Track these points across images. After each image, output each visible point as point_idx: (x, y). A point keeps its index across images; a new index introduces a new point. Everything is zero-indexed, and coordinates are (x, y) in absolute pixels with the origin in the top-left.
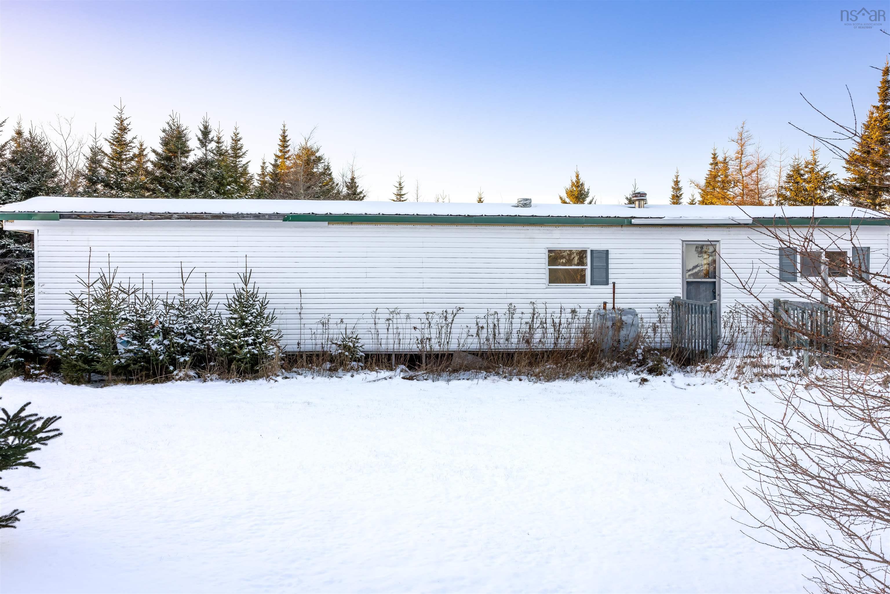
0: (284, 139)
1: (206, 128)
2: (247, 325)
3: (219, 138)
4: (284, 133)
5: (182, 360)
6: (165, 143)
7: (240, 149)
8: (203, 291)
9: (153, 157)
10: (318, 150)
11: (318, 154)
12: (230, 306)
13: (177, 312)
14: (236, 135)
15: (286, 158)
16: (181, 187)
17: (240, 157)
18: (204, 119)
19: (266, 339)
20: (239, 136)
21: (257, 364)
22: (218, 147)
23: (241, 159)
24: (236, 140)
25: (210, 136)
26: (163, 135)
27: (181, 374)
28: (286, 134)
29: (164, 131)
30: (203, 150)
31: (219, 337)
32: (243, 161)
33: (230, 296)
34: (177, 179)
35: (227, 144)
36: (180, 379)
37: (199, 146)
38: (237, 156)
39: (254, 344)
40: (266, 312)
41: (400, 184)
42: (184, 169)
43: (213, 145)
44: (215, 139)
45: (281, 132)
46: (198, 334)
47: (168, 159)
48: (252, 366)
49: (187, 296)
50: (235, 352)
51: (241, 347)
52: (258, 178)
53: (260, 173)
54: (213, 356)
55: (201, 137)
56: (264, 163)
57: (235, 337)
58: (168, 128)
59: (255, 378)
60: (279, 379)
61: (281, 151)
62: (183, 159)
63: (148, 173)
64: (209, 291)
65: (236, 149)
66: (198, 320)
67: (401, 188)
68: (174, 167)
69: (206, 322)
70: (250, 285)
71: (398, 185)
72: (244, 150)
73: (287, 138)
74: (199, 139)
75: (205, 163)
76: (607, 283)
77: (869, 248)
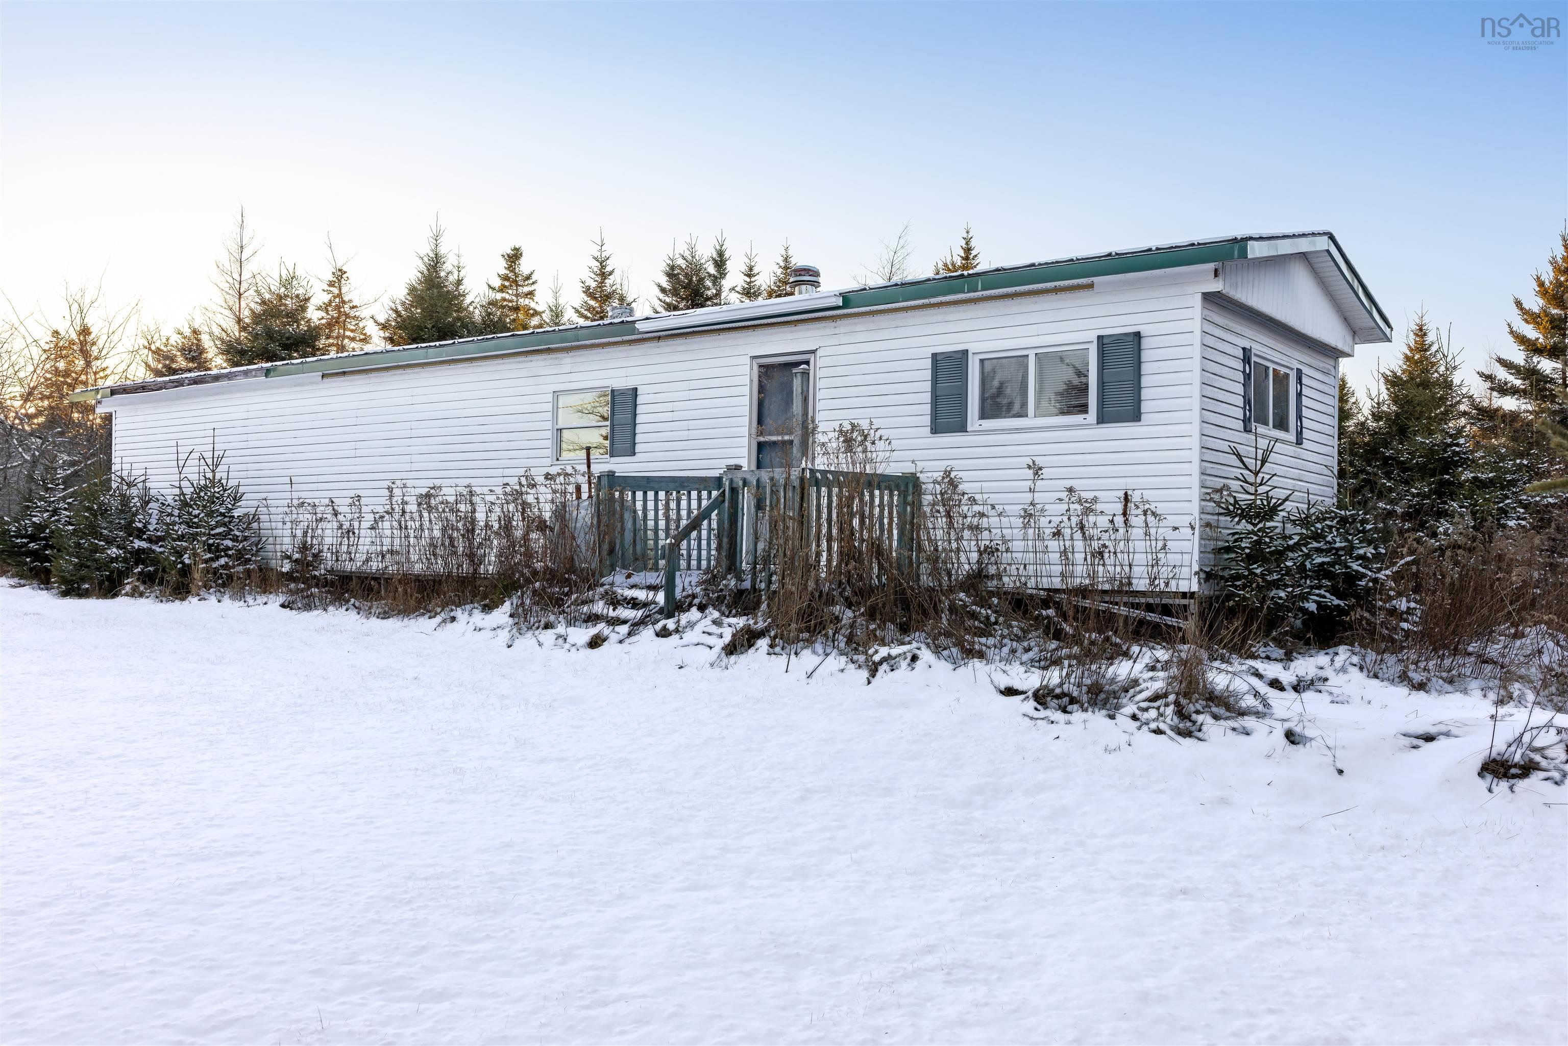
76: (633, 453)
77: (1138, 335)
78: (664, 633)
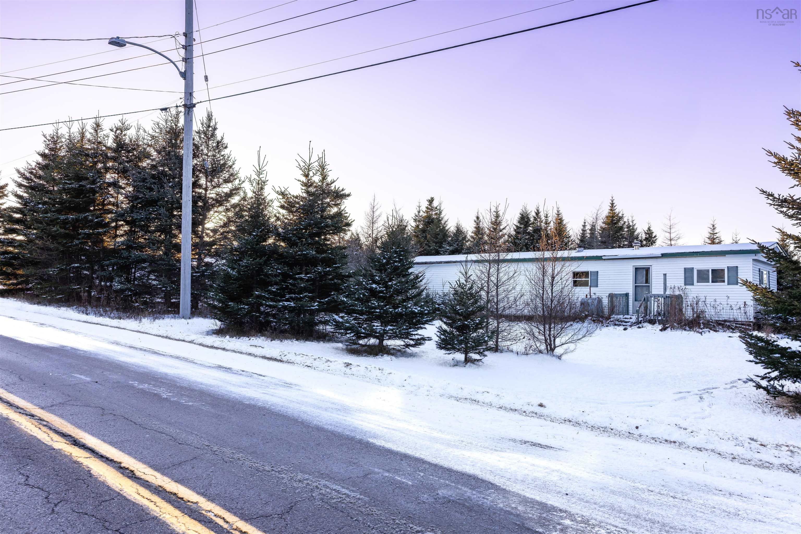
28: (614, 202)
41: (713, 226)
67: (714, 229)
71: (711, 227)
76: (597, 287)
77: (737, 267)
78: (639, 327)
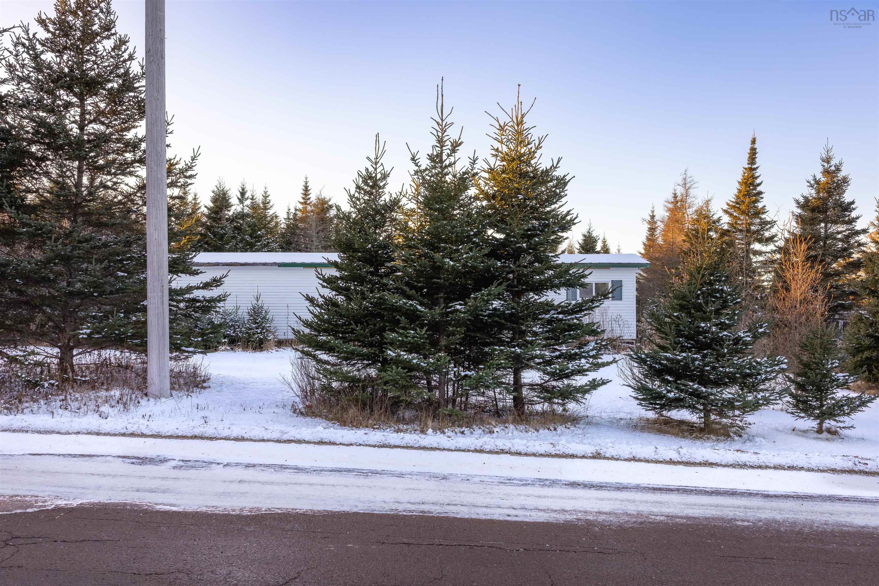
0: (306, 189)
1: (243, 189)
2: (258, 323)
3: (253, 196)
4: (306, 184)
5: (223, 341)
6: (215, 200)
7: (268, 203)
8: (235, 305)
9: (206, 211)
10: (330, 200)
11: (330, 203)
12: (249, 313)
13: (221, 316)
14: (266, 193)
15: (308, 204)
16: (225, 234)
17: (268, 209)
18: (242, 183)
19: (267, 331)
20: (268, 193)
21: (262, 344)
22: (252, 203)
23: (269, 211)
24: (266, 197)
25: (246, 196)
26: (212, 194)
27: (223, 348)
29: (213, 192)
30: (241, 205)
31: (243, 329)
32: (271, 212)
33: (249, 308)
34: (222, 228)
35: (259, 199)
36: (222, 351)
37: (238, 203)
38: (266, 209)
39: (261, 333)
40: (268, 316)
42: (227, 220)
43: (248, 202)
44: (250, 197)
45: (304, 184)
46: (232, 328)
47: (216, 213)
48: (260, 345)
49: (226, 308)
50: (251, 337)
51: (254, 334)
52: (284, 221)
53: (286, 217)
54: (239, 339)
55: (239, 196)
56: (289, 210)
57: (251, 329)
58: (216, 190)
59: (262, 351)
60: (273, 351)
61: (303, 198)
62: (226, 212)
63: (203, 224)
64: (238, 305)
65: (266, 203)
66: (231, 320)
68: (220, 219)
69: (236, 322)
70: (260, 302)
72: (271, 204)
73: (309, 188)
74: (238, 198)
75: (242, 216)
77: (621, 281)
